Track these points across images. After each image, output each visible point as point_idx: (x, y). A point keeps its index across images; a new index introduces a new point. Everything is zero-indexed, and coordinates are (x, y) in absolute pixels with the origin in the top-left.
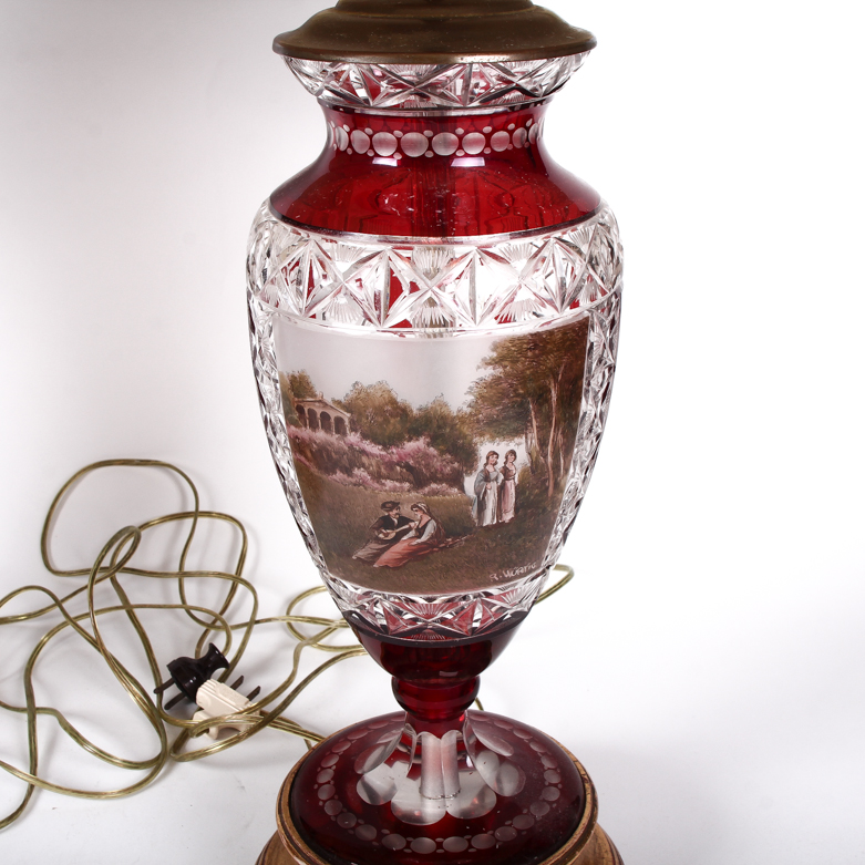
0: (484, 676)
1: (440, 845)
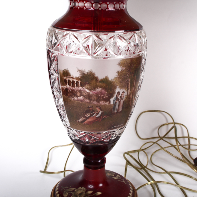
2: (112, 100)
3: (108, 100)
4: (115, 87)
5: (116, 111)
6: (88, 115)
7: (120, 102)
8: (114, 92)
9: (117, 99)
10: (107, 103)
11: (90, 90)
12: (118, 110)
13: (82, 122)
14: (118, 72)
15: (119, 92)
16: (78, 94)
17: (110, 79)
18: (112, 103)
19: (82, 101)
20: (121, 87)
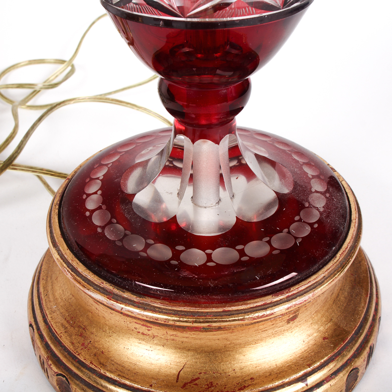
0: (254, 78)
1: (209, 256)
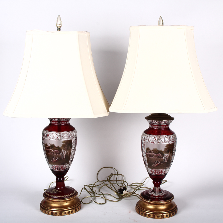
2: (61, 154)
3: (59, 154)
4: (62, 150)
5: (63, 158)
6: (54, 159)
7: (64, 155)
8: (61, 151)
9: (62, 154)
10: (59, 155)
11: (53, 150)
12: (64, 158)
13: (52, 161)
14: (62, 145)
15: (63, 151)
16: (50, 152)
17: (60, 147)
18: (61, 155)
19: (51, 154)
20: (64, 150)
